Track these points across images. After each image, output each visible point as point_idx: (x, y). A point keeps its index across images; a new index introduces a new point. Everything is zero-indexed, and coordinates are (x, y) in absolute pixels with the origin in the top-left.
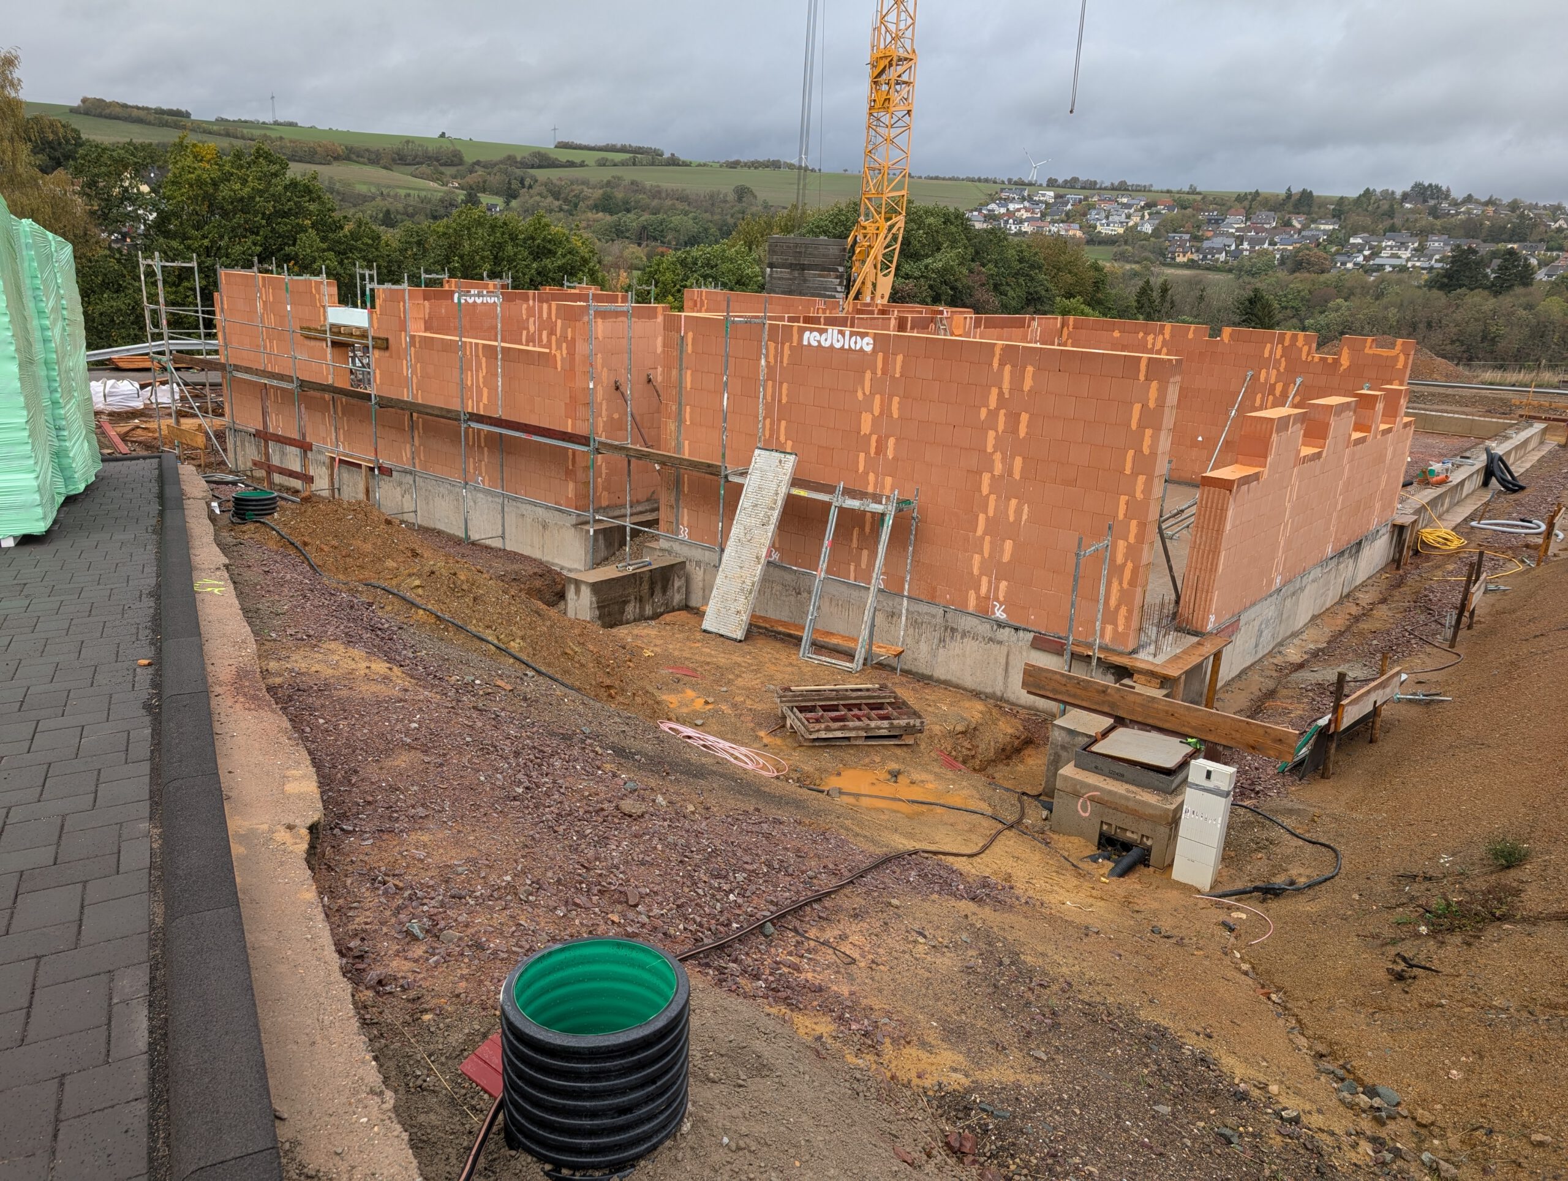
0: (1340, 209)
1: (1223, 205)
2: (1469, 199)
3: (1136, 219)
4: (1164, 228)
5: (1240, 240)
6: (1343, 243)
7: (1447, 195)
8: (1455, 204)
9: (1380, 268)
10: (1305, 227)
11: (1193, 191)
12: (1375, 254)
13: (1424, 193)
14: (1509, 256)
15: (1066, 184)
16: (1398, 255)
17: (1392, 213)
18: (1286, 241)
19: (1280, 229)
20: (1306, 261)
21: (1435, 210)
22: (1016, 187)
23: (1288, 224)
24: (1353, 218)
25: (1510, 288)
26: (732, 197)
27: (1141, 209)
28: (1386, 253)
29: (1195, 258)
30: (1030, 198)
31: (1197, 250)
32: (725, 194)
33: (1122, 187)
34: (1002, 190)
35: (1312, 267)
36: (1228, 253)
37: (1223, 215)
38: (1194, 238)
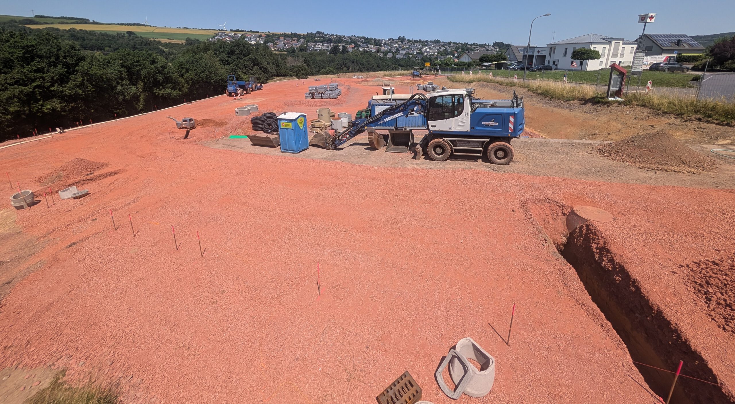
0: (304, 37)
1: (279, 36)
2: (328, 34)
3: (258, 39)
4: (266, 42)
5: (285, 44)
6: (307, 45)
7: (323, 34)
8: (325, 35)
9: (316, 50)
10: (298, 41)
11: (269, 32)
13: (318, 33)
14: (343, 46)
15: (235, 31)
16: (319, 47)
17: (314, 38)
18: (295, 45)
19: (293, 42)
20: (302, 49)
21: (322, 37)
22: (222, 32)
23: (294, 40)
24: (307, 39)
25: (345, 53)
26: (127, 35)
27: (258, 37)
28: (316, 46)
29: (276, 49)
30: (227, 34)
31: (276, 47)
32: (124, 34)
33: (251, 31)
34: (219, 33)
35: (304, 50)
36: (283, 48)
37: (279, 39)
38: (274, 44)
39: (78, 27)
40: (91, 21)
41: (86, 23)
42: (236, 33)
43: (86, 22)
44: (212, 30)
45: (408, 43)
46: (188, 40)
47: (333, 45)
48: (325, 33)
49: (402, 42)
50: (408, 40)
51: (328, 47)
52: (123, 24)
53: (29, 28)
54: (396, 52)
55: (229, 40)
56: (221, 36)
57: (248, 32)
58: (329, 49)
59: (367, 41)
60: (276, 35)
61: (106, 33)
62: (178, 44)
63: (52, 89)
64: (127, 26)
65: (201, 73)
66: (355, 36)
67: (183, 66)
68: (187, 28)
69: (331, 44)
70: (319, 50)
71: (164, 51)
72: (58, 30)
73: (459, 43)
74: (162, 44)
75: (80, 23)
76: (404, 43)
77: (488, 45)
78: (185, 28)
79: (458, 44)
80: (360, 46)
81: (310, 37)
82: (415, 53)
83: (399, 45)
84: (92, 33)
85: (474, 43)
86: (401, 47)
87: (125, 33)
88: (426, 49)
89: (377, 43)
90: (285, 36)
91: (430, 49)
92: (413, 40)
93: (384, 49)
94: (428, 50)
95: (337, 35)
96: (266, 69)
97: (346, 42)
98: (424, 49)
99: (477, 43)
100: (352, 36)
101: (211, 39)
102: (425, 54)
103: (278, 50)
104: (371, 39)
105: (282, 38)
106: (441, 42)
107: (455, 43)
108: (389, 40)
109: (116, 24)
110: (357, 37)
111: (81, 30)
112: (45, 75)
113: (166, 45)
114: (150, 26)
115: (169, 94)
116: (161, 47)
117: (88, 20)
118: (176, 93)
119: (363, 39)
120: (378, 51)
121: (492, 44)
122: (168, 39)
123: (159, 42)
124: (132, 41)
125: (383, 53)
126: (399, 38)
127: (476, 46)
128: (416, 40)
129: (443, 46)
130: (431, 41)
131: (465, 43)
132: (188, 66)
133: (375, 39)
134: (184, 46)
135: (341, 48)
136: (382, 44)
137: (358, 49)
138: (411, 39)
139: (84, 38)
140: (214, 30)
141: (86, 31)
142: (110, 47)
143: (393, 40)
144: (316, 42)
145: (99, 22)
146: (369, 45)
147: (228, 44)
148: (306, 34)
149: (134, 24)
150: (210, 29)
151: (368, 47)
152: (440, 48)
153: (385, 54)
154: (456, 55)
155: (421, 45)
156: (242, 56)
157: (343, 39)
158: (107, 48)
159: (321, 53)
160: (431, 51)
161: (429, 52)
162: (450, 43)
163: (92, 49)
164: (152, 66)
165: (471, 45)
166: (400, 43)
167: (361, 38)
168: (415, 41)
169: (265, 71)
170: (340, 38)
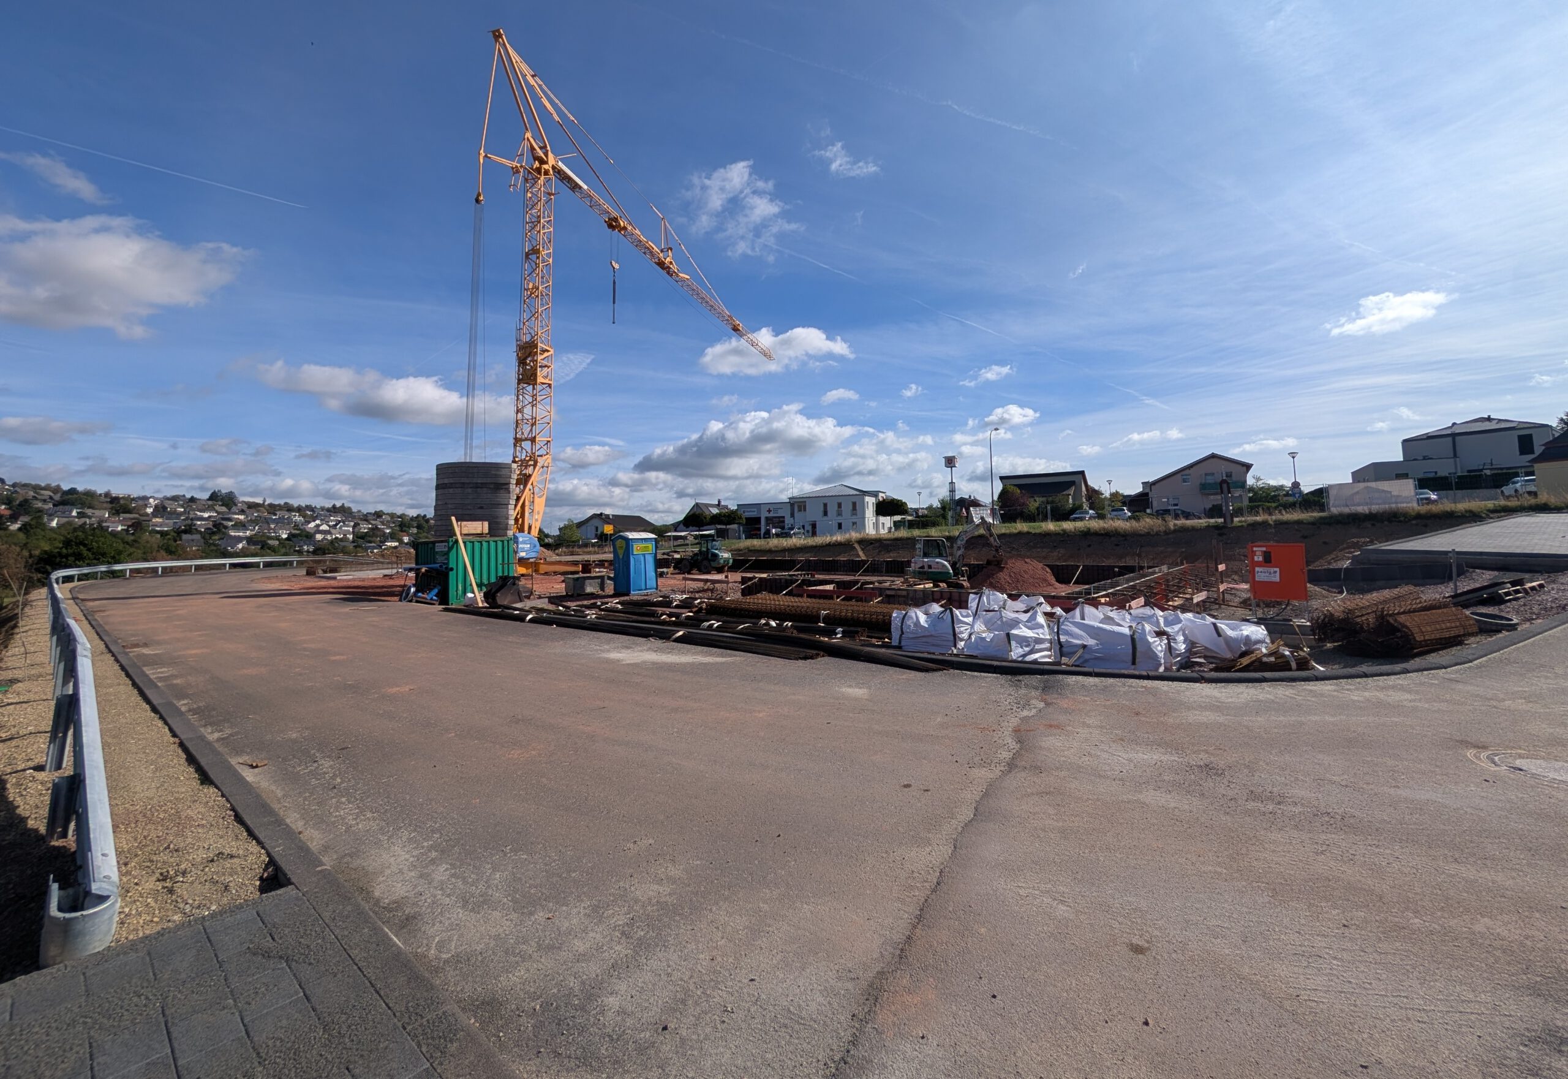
45: (252, 510)
49: (228, 506)
50: (248, 503)
76: (234, 509)
82: (285, 536)
88: (318, 526)
89: (120, 504)
91: (328, 526)
92: (265, 502)
93: (160, 524)
94: (324, 527)
98: (312, 525)
102: (319, 535)
104: (91, 493)
106: (354, 509)
107: (392, 515)
108: (172, 497)
125: (161, 533)
126: (214, 497)
129: (365, 520)
130: (322, 509)
143: (193, 500)
152: (357, 524)
153: (171, 536)
155: (296, 516)
160: (333, 531)
162: (378, 515)
166: (224, 509)
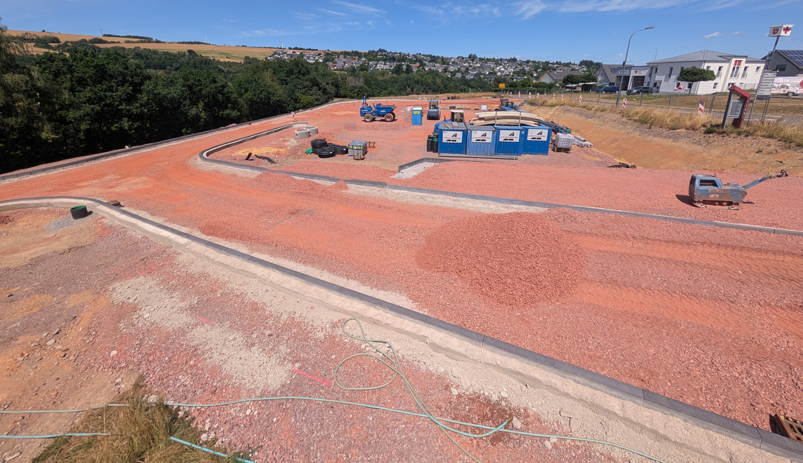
0: (365, 55)
1: (338, 54)
2: (391, 52)
3: (317, 58)
4: (325, 61)
5: (345, 63)
6: (368, 64)
7: (386, 51)
8: (388, 53)
9: (378, 69)
10: (359, 60)
11: (329, 51)
12: (376, 65)
13: (381, 50)
14: (408, 66)
15: (294, 49)
16: (381, 66)
17: (376, 56)
18: (356, 63)
19: (354, 60)
20: (363, 68)
21: (385, 55)
22: (280, 50)
23: (355, 59)
24: (368, 57)
25: (409, 73)
26: (187, 54)
27: (317, 56)
28: (378, 66)
29: (335, 68)
30: (286, 53)
31: (335, 66)
32: (185, 53)
33: (310, 49)
34: (277, 51)
35: (364, 69)
36: (343, 67)
37: (338, 57)
38: (334, 63)
39: (143, 46)
40: (154, 40)
41: (150, 42)
42: (295, 51)
43: (149, 40)
44: (271, 48)
45: (480, 62)
46: (247, 58)
47: (397, 65)
48: (388, 51)
49: (473, 60)
50: (480, 58)
51: (391, 66)
52: (184, 43)
53: (98, 47)
54: (466, 72)
55: (287, 59)
56: (279, 54)
57: (307, 50)
58: (392, 68)
59: (434, 59)
60: (336, 53)
61: (168, 52)
62: (237, 63)
63: (120, 107)
64: (188, 45)
65: (259, 94)
66: (420, 54)
67: (242, 86)
68: (246, 46)
69: (393, 63)
70: (381, 69)
71: (223, 71)
72: (124, 49)
73: (539, 61)
74: (221, 62)
75: (144, 42)
76: (475, 61)
77: (574, 64)
78: (243, 46)
79: (537, 63)
80: (425, 65)
81: (372, 55)
82: (487, 73)
83: (469, 63)
84: (155, 52)
85: (557, 62)
86: (471, 66)
87: (186, 51)
88: (501, 68)
89: (444, 61)
90: (346, 54)
91: (504, 68)
92: (486, 58)
93: (452, 68)
95: (400, 53)
96: (325, 89)
97: (411, 61)
98: (498, 68)
99: (560, 62)
100: (417, 54)
101: (269, 58)
102: (499, 74)
103: (337, 70)
104: (438, 57)
105: (342, 57)
106: (518, 60)
107: (534, 62)
108: (458, 58)
109: (178, 43)
110: (423, 55)
111: (145, 49)
112: (114, 94)
113: (225, 64)
114: (210, 44)
115: (228, 115)
116: (220, 66)
117: (152, 39)
118: (235, 113)
119: (429, 58)
120: (445, 70)
121: (578, 63)
122: (227, 58)
123: (219, 61)
124: (192, 60)
125: (451, 72)
126: (470, 56)
127: (559, 65)
128: (489, 58)
129: (520, 65)
130: (506, 60)
131: (546, 62)
132: (246, 86)
133: (442, 57)
134: (243, 65)
135: (404, 67)
136: (451, 63)
137: (424, 68)
138: (483, 58)
139: (147, 56)
140: (273, 48)
141: (150, 50)
142: (171, 66)
143: (463, 58)
144: (378, 60)
145: (162, 41)
146: (436, 64)
147: (288, 63)
148: (367, 51)
149: (195, 43)
150: (268, 48)
151: (435, 66)
152: (516, 67)
153: (454, 74)
154: (535, 75)
155: (495, 64)
156: (301, 76)
157: (408, 57)
158: (168, 67)
159: (383, 73)
160: (506, 71)
161: (503, 72)
162: (528, 62)
163: (155, 69)
164: (213, 86)
165: (553, 64)
166: (471, 62)
167: (427, 56)
168: (487, 59)
169: (325, 91)
170: (404, 57)
